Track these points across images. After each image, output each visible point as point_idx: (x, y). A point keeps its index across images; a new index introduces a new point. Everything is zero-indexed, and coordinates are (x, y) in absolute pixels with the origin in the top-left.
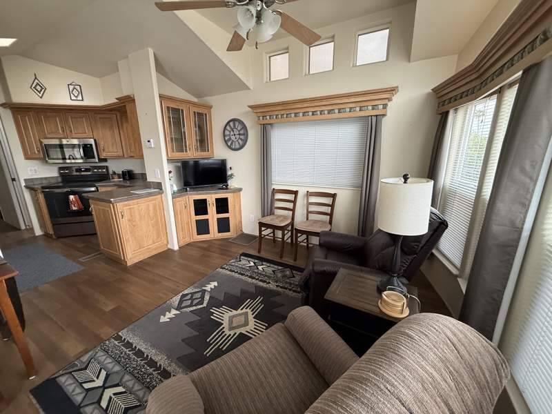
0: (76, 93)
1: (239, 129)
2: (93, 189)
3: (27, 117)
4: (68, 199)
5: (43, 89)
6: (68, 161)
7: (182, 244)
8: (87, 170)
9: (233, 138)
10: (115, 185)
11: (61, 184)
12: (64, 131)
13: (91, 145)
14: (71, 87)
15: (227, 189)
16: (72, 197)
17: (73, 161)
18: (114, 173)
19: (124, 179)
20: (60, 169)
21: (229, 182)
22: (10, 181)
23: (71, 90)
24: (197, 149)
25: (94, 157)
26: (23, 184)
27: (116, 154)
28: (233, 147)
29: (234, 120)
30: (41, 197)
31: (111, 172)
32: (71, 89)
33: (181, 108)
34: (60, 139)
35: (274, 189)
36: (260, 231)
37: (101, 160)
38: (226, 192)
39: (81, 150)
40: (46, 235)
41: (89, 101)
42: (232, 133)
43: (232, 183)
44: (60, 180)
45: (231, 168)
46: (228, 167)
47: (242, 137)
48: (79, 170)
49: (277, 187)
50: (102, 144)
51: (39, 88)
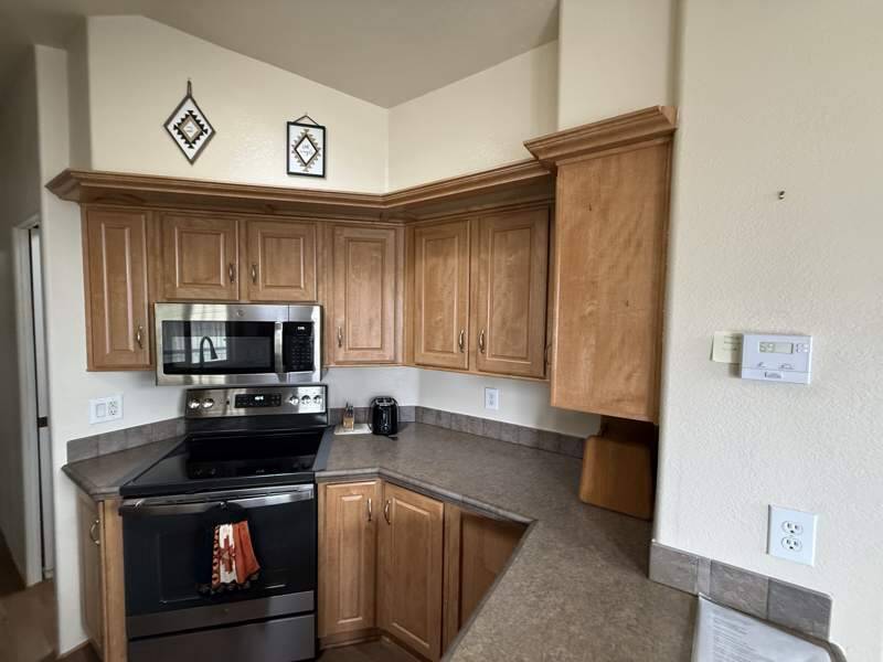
0: (306, 151)
3: (127, 231)
5: (206, 132)
8: (270, 400)
12: (232, 279)
13: (309, 326)
14: (296, 132)
16: (226, 532)
20: (191, 394)
23: (292, 143)
25: (310, 367)
32: (294, 138)
48: (246, 400)
50: (338, 321)
51: (191, 129)
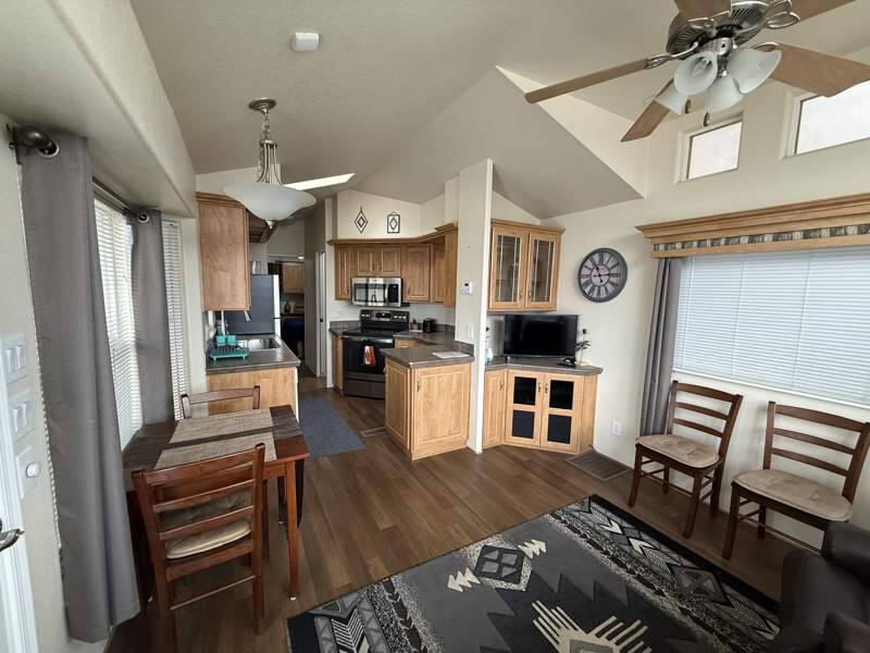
0: (393, 224)
1: (610, 265)
2: (389, 341)
3: (345, 254)
4: (364, 350)
5: (365, 222)
6: (370, 304)
7: (488, 445)
8: (387, 316)
9: (596, 280)
10: (414, 339)
11: (359, 331)
12: (373, 269)
13: (397, 285)
14: (391, 218)
15: (574, 366)
16: (367, 348)
17: (374, 304)
18: (415, 322)
19: (425, 331)
20: (363, 312)
21: (578, 355)
22: (318, 321)
23: (389, 222)
24: (531, 297)
25: (397, 301)
26: (328, 327)
27: (420, 298)
28: (595, 296)
29: (601, 252)
30: (340, 343)
31: (411, 321)
32: (390, 220)
33: (516, 236)
34: (368, 278)
35: (675, 382)
36: (638, 463)
37: (405, 305)
38: (572, 373)
39: (386, 291)
40: (335, 389)
41: (406, 233)
42: (595, 272)
43: (584, 358)
44: (360, 325)
45: (584, 331)
46: (580, 329)
47: (614, 280)
48: (379, 315)
49: (683, 380)
50: (408, 285)
51: (361, 222)
